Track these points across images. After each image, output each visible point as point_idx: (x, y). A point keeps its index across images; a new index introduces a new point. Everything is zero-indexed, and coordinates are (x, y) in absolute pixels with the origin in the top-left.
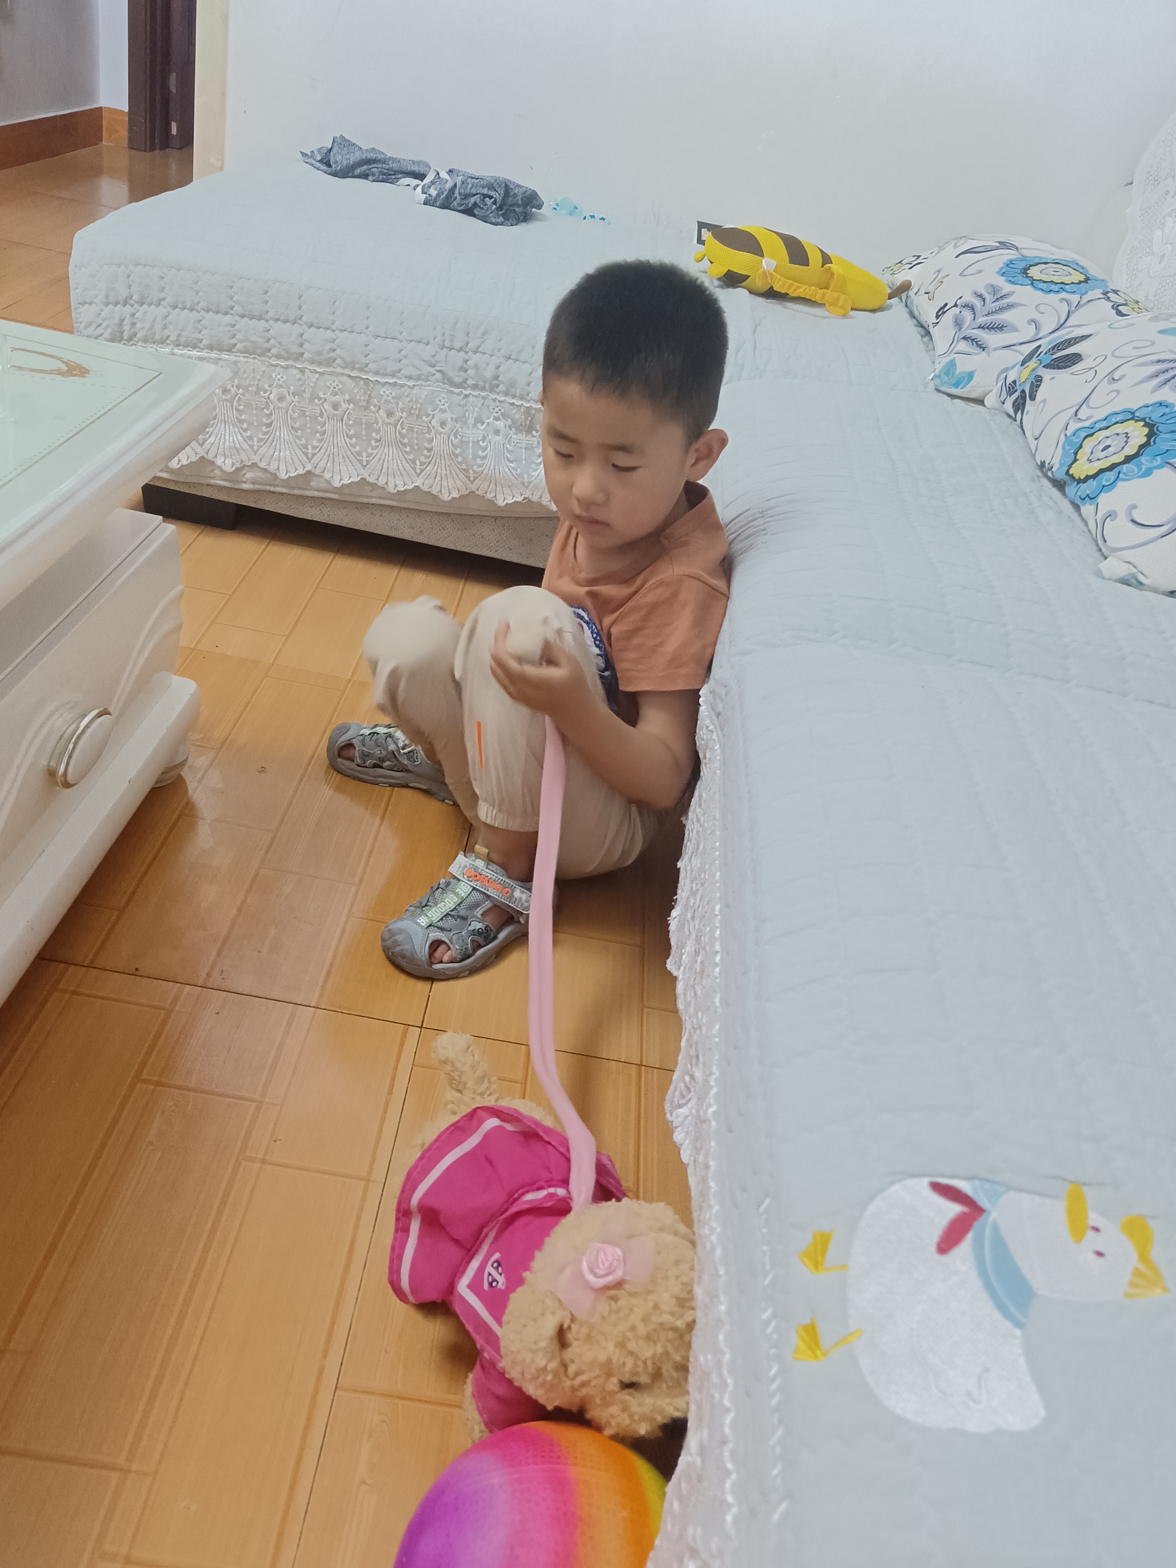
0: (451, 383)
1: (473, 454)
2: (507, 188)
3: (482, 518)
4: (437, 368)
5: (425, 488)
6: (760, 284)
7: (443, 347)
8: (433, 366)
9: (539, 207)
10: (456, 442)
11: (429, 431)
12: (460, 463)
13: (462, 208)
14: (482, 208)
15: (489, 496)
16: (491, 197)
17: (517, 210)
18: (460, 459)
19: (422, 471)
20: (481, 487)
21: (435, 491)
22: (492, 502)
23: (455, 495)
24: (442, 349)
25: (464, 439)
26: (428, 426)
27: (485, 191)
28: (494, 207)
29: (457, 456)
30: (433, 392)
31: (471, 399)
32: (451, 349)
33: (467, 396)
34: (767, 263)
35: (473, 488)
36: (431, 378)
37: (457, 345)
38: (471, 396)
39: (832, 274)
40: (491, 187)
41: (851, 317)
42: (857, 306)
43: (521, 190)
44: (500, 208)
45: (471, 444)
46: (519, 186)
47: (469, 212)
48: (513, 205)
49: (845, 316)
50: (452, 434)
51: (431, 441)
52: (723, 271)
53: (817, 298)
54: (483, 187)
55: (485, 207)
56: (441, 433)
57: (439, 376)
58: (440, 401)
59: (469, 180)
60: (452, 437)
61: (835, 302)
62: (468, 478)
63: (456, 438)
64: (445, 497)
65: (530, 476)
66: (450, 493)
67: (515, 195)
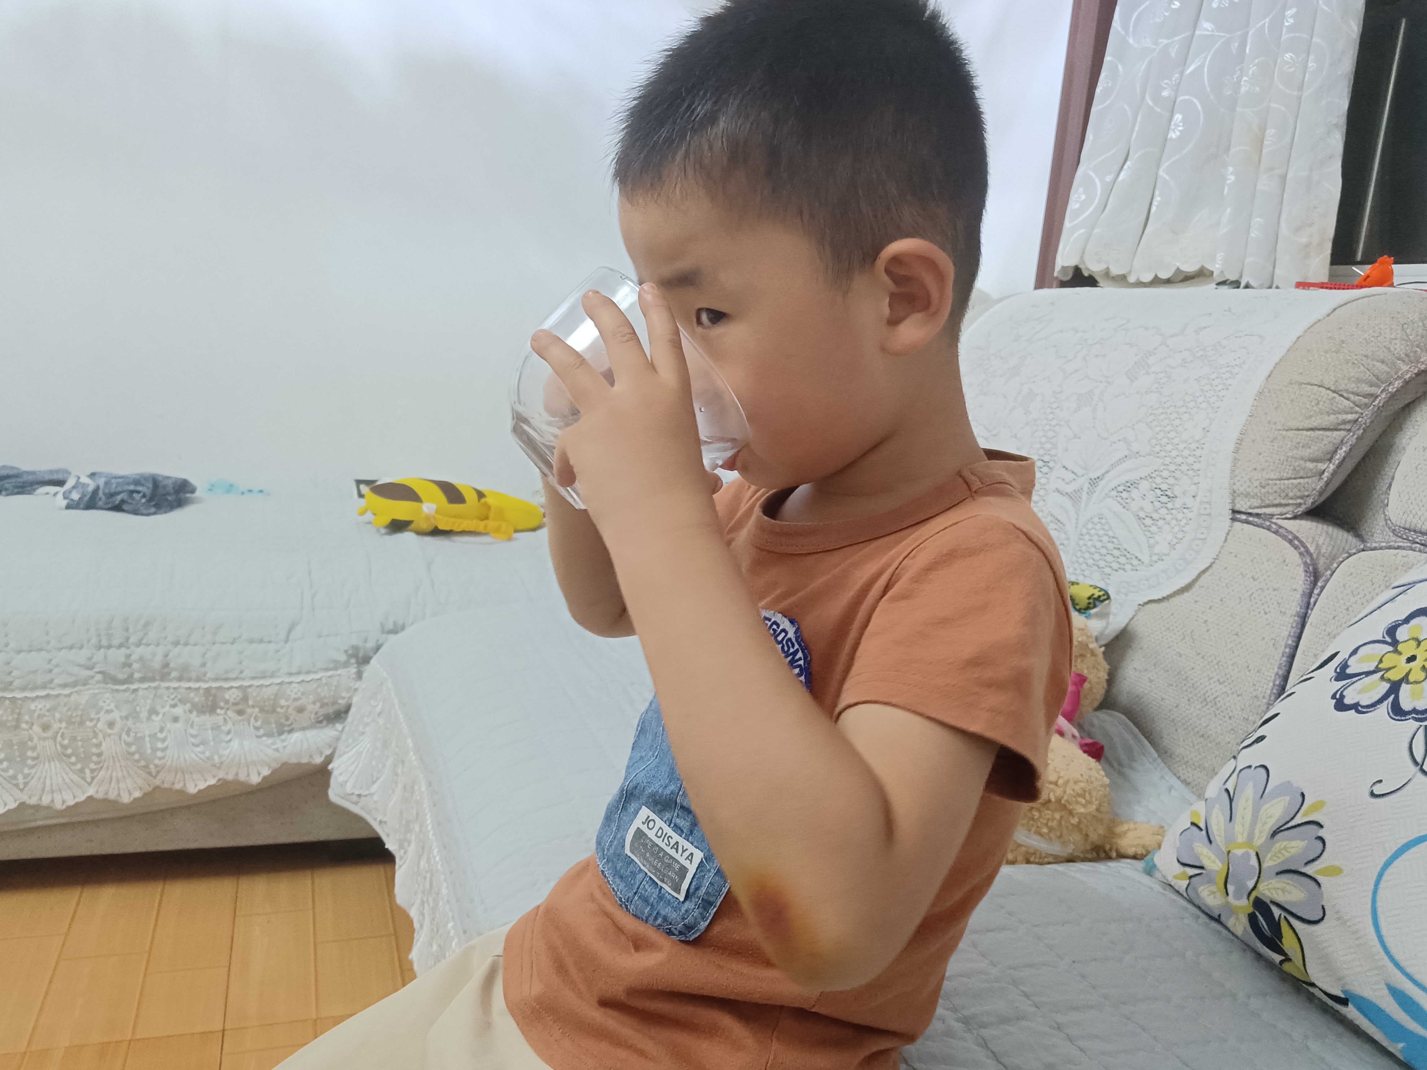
0: (116, 681)
1: (151, 748)
2: (155, 482)
3: (174, 811)
4: (96, 670)
5: (100, 796)
6: (425, 526)
7: (99, 647)
8: (91, 668)
9: (193, 491)
10: (130, 740)
11: (96, 735)
12: (138, 761)
13: (110, 506)
14: (131, 504)
15: (178, 786)
16: (138, 492)
17: (169, 498)
18: (137, 757)
19: (93, 779)
20: (165, 780)
21: (112, 796)
22: (182, 792)
23: (137, 794)
24: (99, 649)
25: (139, 735)
26: (94, 732)
27: (132, 487)
28: (144, 500)
29: (133, 754)
30: (95, 695)
31: (140, 693)
32: (109, 647)
33: (135, 691)
34: (428, 508)
35: (157, 782)
36: (91, 681)
37: (116, 642)
38: (140, 690)
39: (489, 508)
40: (137, 482)
41: (516, 539)
42: (519, 528)
43: (170, 482)
44: (150, 500)
45: (147, 739)
46: (168, 478)
47: (118, 508)
48: (164, 495)
49: (510, 539)
50: (124, 733)
51: (98, 745)
52: (387, 520)
53: (481, 529)
54: (128, 484)
55: (134, 502)
56: (109, 735)
57: (99, 677)
58: (104, 702)
59: (113, 481)
60: (124, 736)
61: (498, 530)
62: (150, 774)
63: (128, 735)
64: (126, 799)
65: (220, 757)
66: (130, 794)
67: (165, 487)
